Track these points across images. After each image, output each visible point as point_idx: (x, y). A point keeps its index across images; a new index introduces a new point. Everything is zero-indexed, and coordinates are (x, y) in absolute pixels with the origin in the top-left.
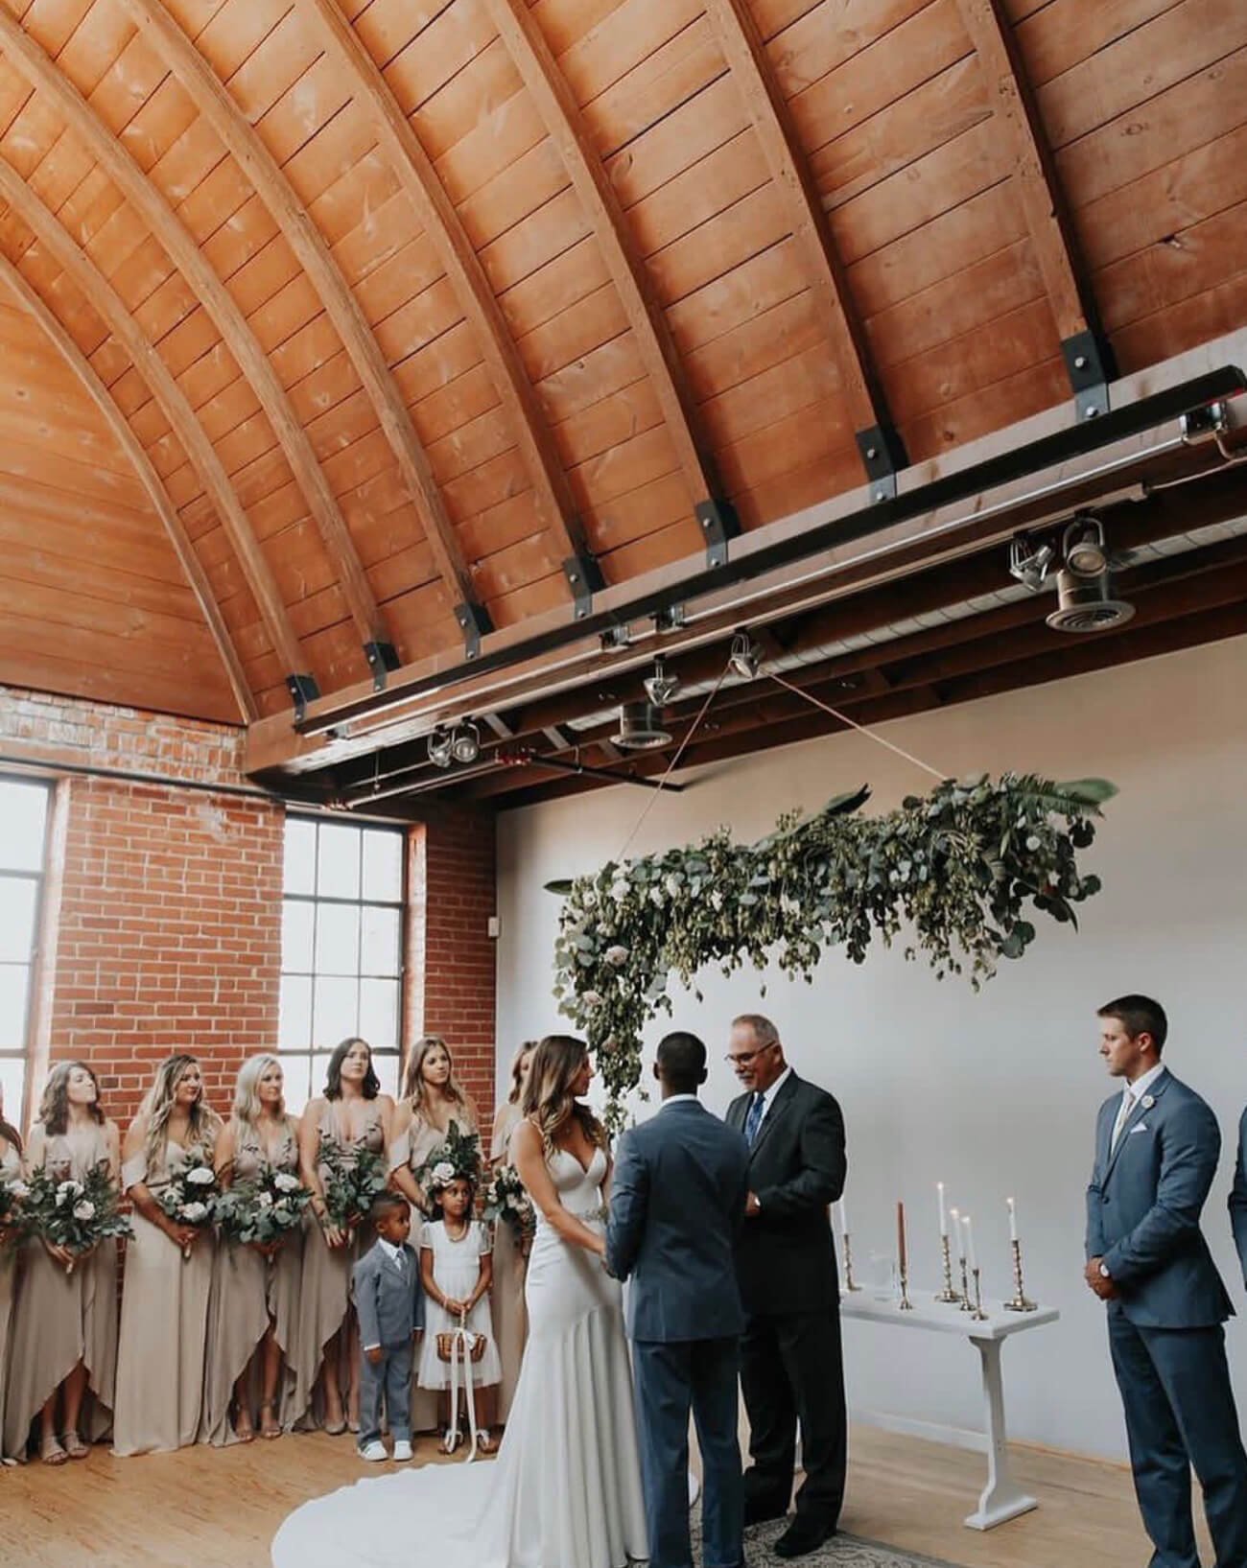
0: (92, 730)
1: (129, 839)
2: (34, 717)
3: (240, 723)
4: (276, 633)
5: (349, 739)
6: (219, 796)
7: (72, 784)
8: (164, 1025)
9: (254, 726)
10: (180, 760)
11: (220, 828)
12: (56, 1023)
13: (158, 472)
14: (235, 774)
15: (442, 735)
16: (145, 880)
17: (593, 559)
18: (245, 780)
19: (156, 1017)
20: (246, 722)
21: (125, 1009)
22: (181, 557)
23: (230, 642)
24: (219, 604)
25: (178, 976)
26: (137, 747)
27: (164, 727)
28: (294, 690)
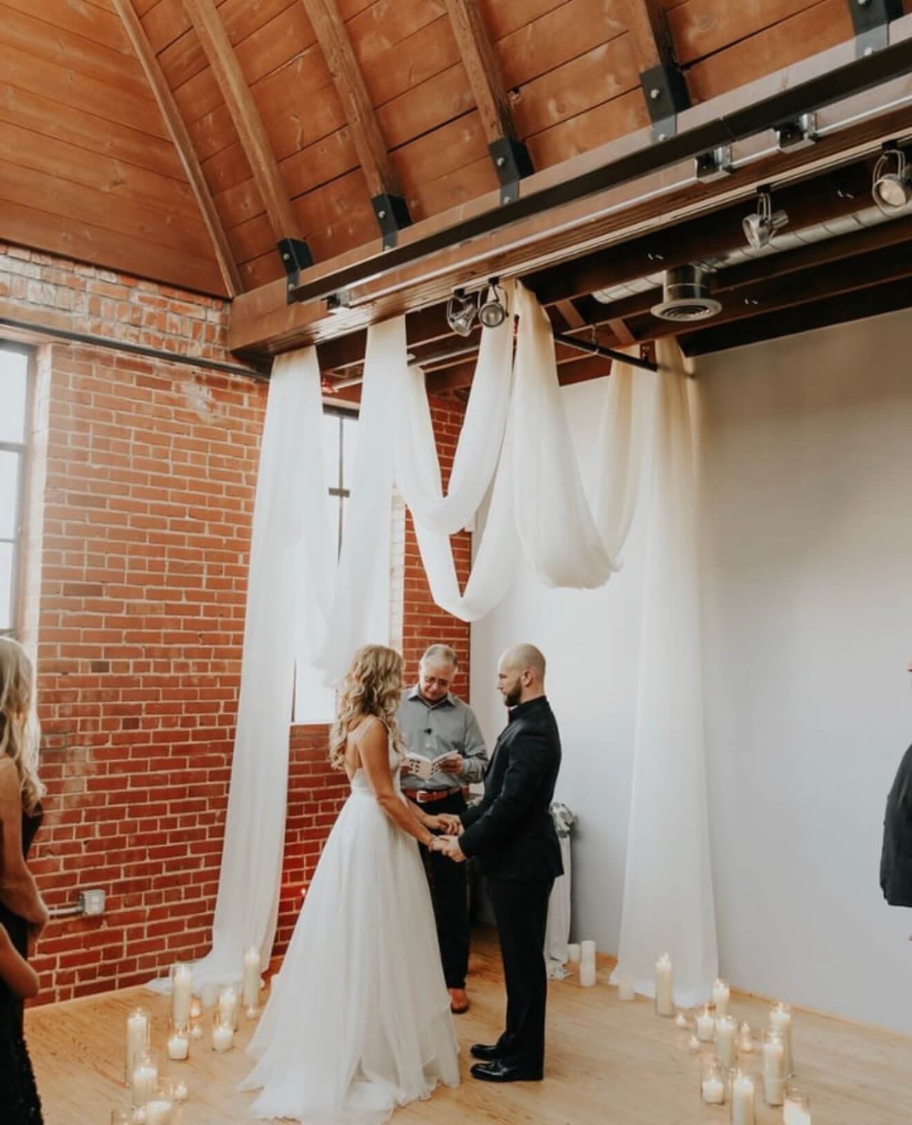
0: (73, 293)
1: (113, 412)
2: (12, 274)
3: (225, 296)
4: (267, 191)
5: (351, 307)
6: (205, 373)
7: (55, 350)
8: (153, 609)
9: (240, 299)
10: (164, 332)
11: (205, 407)
12: (44, 604)
13: (135, 9)
14: (220, 350)
15: (461, 301)
16: (131, 457)
17: (679, 70)
18: (230, 356)
19: (145, 601)
20: (230, 295)
21: (114, 592)
22: (161, 105)
23: (213, 205)
24: (201, 163)
25: (166, 559)
26: (120, 316)
27: (147, 295)
28: (286, 256)
